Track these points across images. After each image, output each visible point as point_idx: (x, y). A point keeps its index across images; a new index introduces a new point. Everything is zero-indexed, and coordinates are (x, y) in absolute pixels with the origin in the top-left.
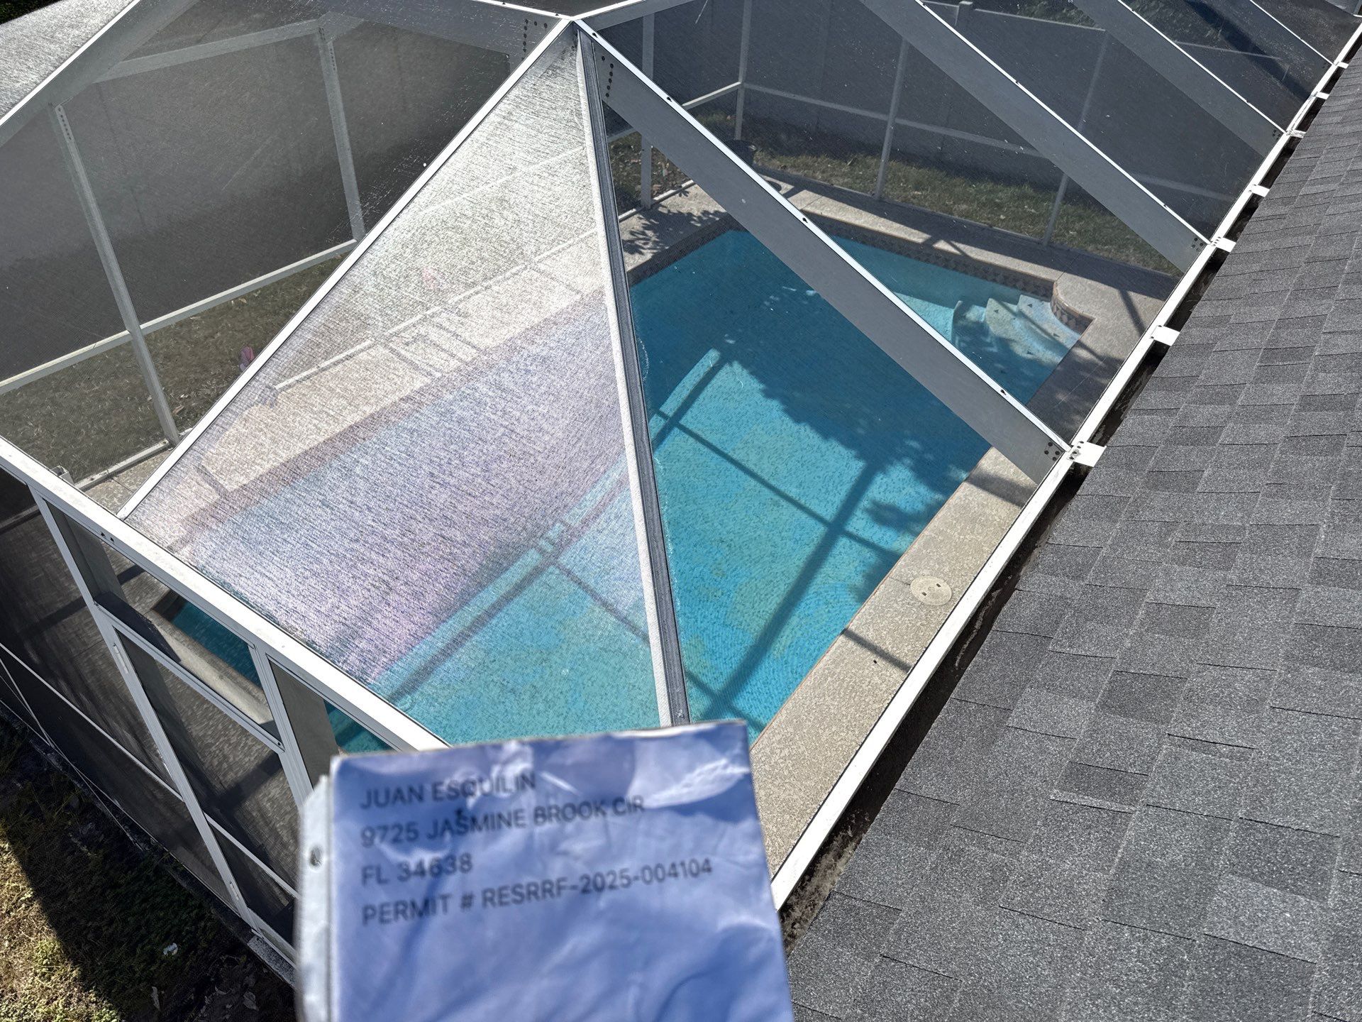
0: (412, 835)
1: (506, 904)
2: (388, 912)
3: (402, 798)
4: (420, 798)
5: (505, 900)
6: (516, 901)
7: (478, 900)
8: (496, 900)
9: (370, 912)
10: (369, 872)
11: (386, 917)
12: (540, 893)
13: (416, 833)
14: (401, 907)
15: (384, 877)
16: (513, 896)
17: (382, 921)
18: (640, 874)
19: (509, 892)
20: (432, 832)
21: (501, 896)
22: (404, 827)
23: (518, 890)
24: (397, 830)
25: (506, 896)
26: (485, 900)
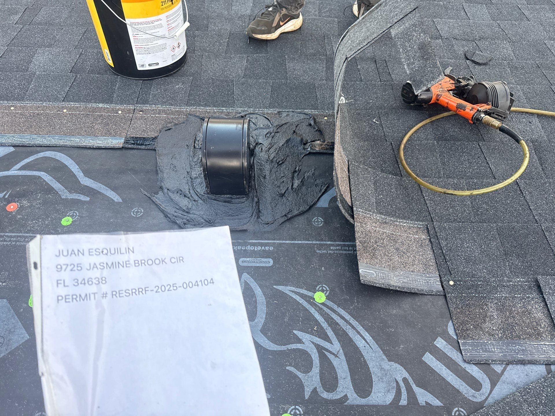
0: (79, 268)
1: (123, 297)
2: (69, 299)
3: (75, 253)
4: (83, 254)
5: (121, 295)
6: (126, 296)
7: (109, 295)
8: (118, 295)
9: (60, 298)
10: (59, 282)
11: (67, 300)
12: (137, 293)
13: (81, 267)
14: (74, 297)
15: (66, 284)
16: (125, 294)
17: (66, 302)
18: (182, 286)
19: (124, 292)
20: (89, 268)
21: (119, 294)
22: (76, 266)
23: (127, 291)
24: (73, 266)
25: (122, 293)
26: (113, 295)
